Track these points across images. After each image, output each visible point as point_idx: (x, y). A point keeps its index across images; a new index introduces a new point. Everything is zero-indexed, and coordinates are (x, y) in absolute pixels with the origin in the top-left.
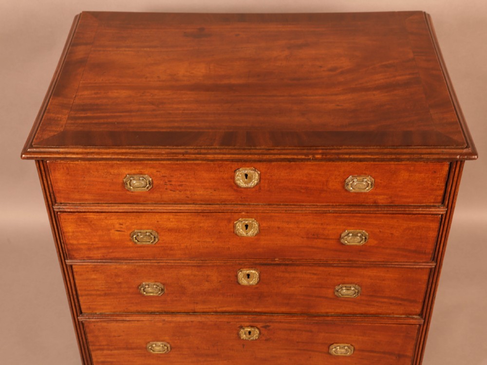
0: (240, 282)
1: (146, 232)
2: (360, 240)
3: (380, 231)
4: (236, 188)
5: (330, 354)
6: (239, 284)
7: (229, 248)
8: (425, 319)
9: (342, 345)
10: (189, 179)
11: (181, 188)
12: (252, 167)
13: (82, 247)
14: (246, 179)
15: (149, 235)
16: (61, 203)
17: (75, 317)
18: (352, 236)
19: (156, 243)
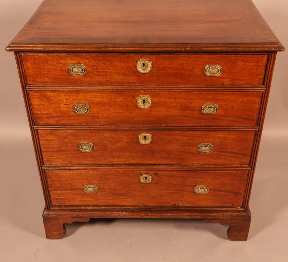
0: (140, 142)
1: (83, 105)
2: (213, 111)
3: (226, 104)
4: (137, 74)
5: (194, 193)
6: (140, 143)
7: (133, 117)
8: (252, 167)
9: (202, 186)
10: (109, 67)
11: (104, 74)
12: (147, 58)
13: (44, 116)
14: (144, 67)
15: (84, 107)
16: (31, 85)
17: (40, 167)
18: (208, 107)
19: (89, 113)
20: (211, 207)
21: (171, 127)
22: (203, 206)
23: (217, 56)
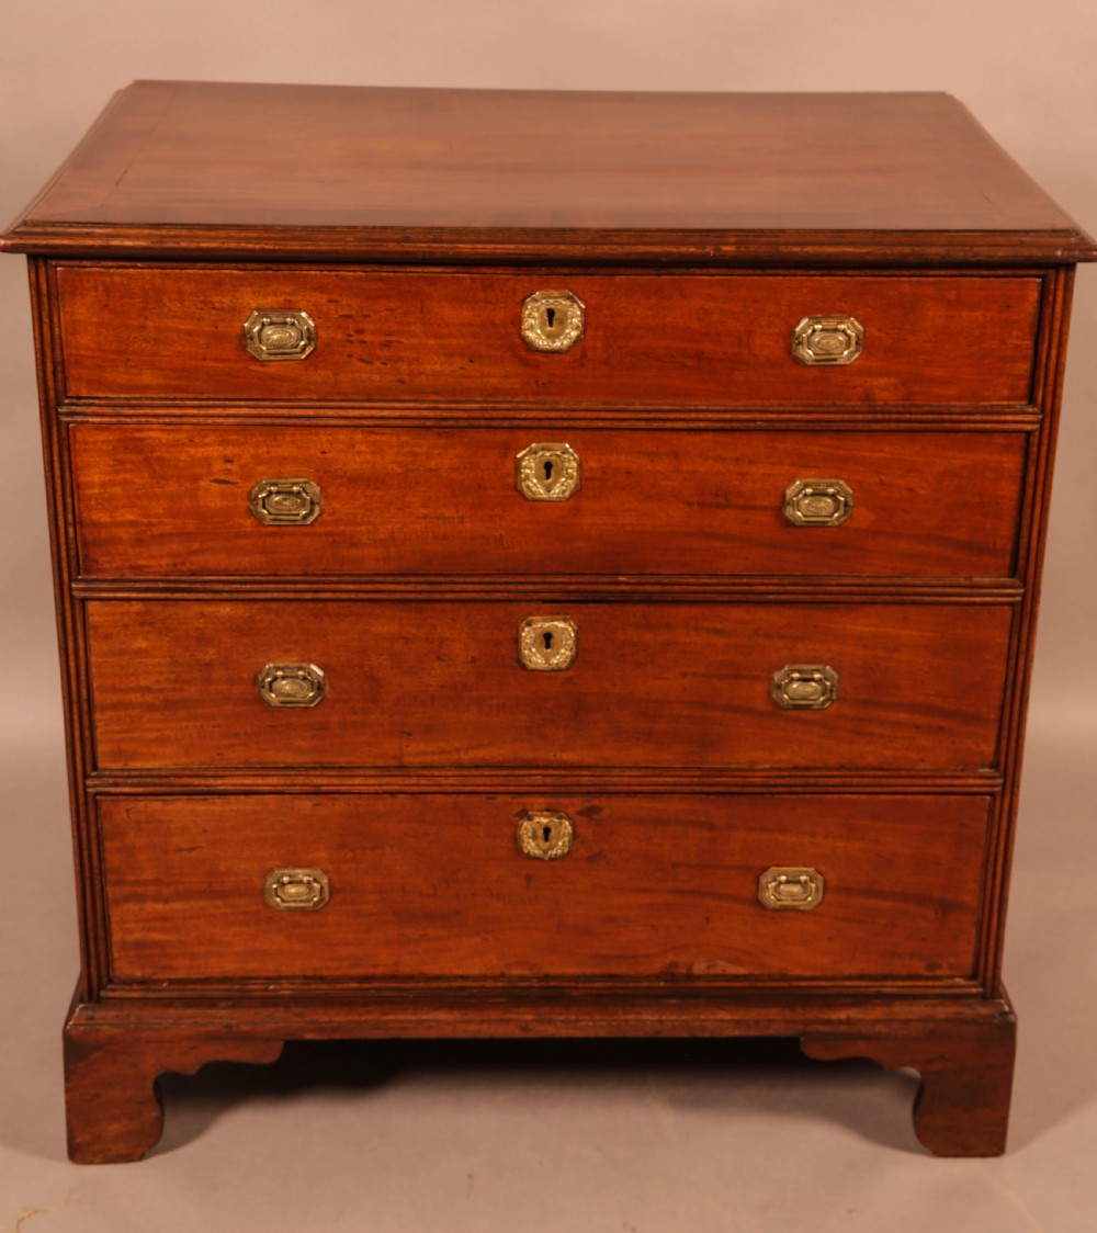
0: (526, 660)
1: (293, 484)
2: (831, 509)
3: (882, 483)
4: (524, 353)
5: (759, 905)
6: (524, 667)
7: (501, 537)
8: (1004, 776)
9: (792, 870)
10: (409, 324)
11: (387, 352)
12: (565, 288)
13: (122, 533)
14: (551, 324)
15: (299, 492)
16: (79, 398)
17: (80, 779)
18: (812, 495)
19: (316, 520)
20: (834, 979)
21: (659, 588)
22: (798, 972)
23: (843, 282)
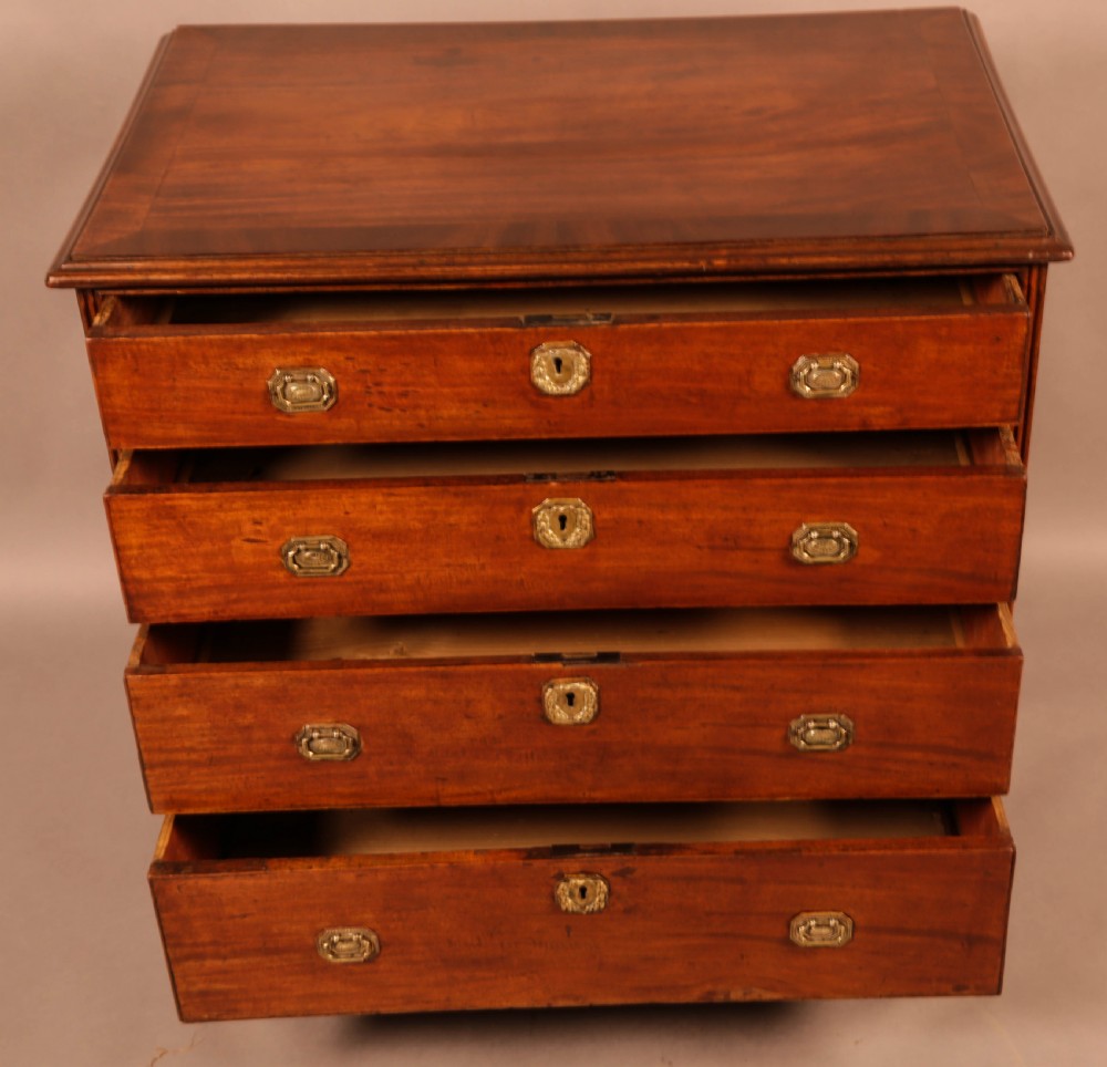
0: (551, 717)
1: (320, 542)
2: (837, 549)
3: (885, 525)
4: (534, 397)
6: (548, 722)
7: (522, 581)
9: (822, 915)
10: (424, 375)
11: (404, 401)
12: (571, 338)
13: (163, 587)
14: (559, 371)
15: (326, 549)
18: (818, 538)
19: (345, 571)
